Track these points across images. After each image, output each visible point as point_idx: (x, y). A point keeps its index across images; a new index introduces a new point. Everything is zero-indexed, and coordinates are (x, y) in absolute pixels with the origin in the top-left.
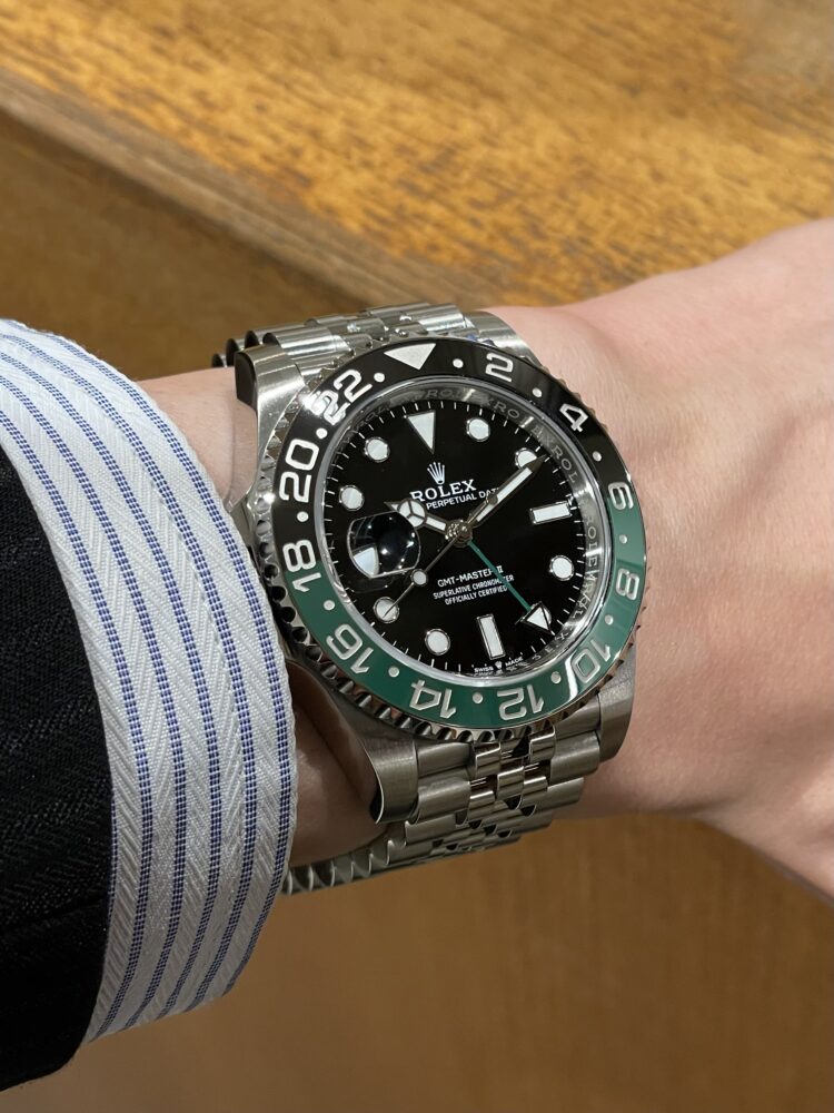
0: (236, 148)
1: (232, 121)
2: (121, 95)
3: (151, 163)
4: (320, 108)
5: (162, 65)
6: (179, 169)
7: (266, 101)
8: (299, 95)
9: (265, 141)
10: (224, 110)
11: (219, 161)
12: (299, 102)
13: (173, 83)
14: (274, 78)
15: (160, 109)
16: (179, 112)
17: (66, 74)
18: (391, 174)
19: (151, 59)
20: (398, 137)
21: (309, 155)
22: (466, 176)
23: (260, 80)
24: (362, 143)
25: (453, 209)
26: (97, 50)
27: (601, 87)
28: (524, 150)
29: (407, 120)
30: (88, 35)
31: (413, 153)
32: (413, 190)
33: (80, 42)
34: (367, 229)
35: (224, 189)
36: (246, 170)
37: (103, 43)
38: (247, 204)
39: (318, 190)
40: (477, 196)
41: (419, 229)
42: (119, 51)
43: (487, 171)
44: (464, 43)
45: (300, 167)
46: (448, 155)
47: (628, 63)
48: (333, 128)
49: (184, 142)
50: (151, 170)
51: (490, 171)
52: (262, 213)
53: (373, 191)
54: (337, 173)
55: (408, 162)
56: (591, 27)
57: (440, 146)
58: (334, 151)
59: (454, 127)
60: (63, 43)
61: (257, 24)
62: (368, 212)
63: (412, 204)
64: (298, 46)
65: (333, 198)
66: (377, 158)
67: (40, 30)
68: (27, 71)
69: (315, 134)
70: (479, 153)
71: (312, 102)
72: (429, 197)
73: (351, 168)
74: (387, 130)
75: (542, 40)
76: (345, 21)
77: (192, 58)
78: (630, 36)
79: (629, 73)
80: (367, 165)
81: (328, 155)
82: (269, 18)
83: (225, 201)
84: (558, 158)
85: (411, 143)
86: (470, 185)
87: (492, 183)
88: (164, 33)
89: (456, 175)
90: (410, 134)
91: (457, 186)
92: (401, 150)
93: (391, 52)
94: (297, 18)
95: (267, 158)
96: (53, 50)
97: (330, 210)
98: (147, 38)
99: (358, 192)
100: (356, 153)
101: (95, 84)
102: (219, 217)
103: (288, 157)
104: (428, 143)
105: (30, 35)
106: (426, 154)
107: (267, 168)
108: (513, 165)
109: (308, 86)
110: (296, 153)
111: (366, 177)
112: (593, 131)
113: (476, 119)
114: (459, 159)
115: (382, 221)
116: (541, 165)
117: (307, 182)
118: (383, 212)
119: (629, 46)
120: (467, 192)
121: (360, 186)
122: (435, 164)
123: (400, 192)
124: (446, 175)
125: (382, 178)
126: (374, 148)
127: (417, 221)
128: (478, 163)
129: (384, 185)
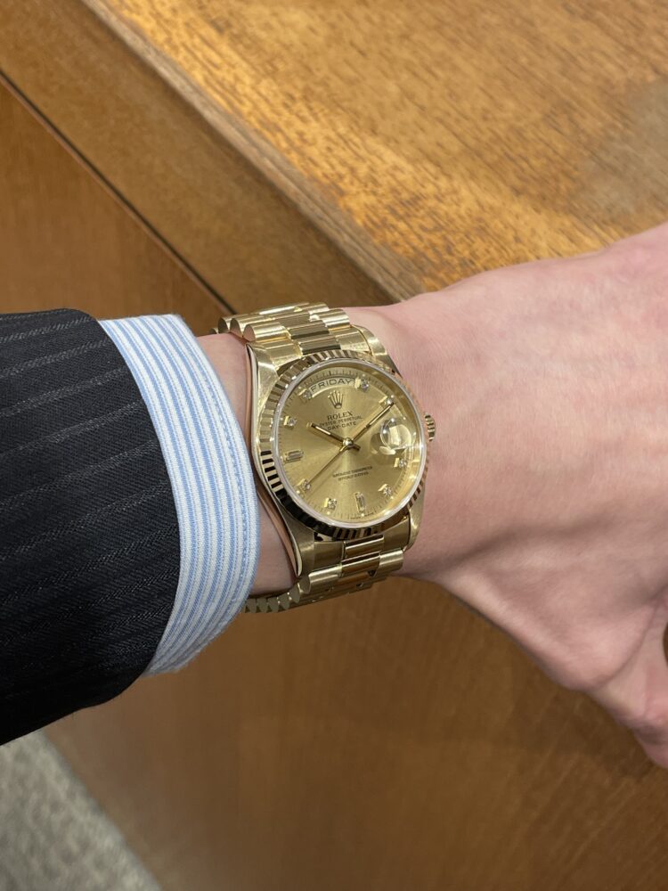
0: (312, 166)
1: (313, 152)
2: (260, 122)
3: (267, 162)
4: (359, 158)
5: (286, 113)
6: (280, 168)
7: (333, 146)
8: (351, 149)
9: (327, 166)
10: (310, 145)
11: (301, 170)
12: (349, 151)
13: (289, 124)
14: (340, 136)
15: (279, 135)
16: (288, 139)
17: (237, 104)
18: (385, 201)
19: (281, 109)
20: (394, 183)
21: (347, 180)
22: (422, 212)
23: (332, 135)
24: (375, 182)
25: (410, 226)
26: (255, 97)
28: (455, 207)
29: (401, 177)
30: (253, 88)
31: (399, 194)
32: (394, 212)
33: (248, 90)
34: (365, 225)
35: (300, 185)
36: (314, 179)
37: (260, 94)
38: (309, 196)
39: (347, 199)
40: (424, 223)
41: (391, 232)
42: (266, 100)
43: (433, 213)
44: (439, 145)
45: (341, 185)
46: (416, 200)
47: (520, 178)
48: (363, 170)
49: (286, 155)
50: (266, 165)
51: (435, 213)
52: (316, 203)
53: (373, 207)
54: (358, 193)
55: (395, 197)
56: (506, 154)
57: (413, 193)
58: (360, 181)
59: (423, 186)
60: (239, 87)
61: (339, 106)
62: (367, 216)
63: (391, 219)
64: (356, 123)
65: (353, 204)
66: (380, 191)
67: (230, 79)
68: (218, 97)
69: (353, 170)
70: (432, 203)
71: (355, 153)
72: (400, 218)
73: (365, 192)
74: (389, 178)
75: (480, 155)
76: (383, 117)
77: (301, 114)
78: (524, 165)
79: (518, 183)
80: (374, 193)
81: (356, 182)
82: (345, 104)
83: (299, 191)
84: (470, 216)
85: (399, 188)
86: (423, 218)
87: (434, 220)
88: (292, 98)
89: (417, 210)
90: (400, 183)
91: (416, 216)
92: (394, 190)
93: (402, 139)
94: (359, 108)
95: (325, 176)
96: (234, 91)
97: (349, 210)
98: (281, 97)
99: (366, 205)
100: (370, 185)
101: (250, 114)
102: (293, 198)
103: (336, 178)
104: (407, 190)
105: (224, 79)
106: (405, 196)
107: (325, 181)
108: (447, 214)
109: (355, 144)
110: (341, 177)
111: (372, 200)
112: (492, 208)
113: (435, 185)
114: (420, 203)
115: (373, 222)
116: (461, 217)
117: (342, 193)
118: (375, 219)
119: (523, 170)
120: (420, 221)
121: (368, 203)
122: (408, 202)
123: (386, 211)
124: (412, 209)
125: (380, 202)
126: (381, 186)
127: (392, 229)
128: (430, 208)
129: (380, 206)
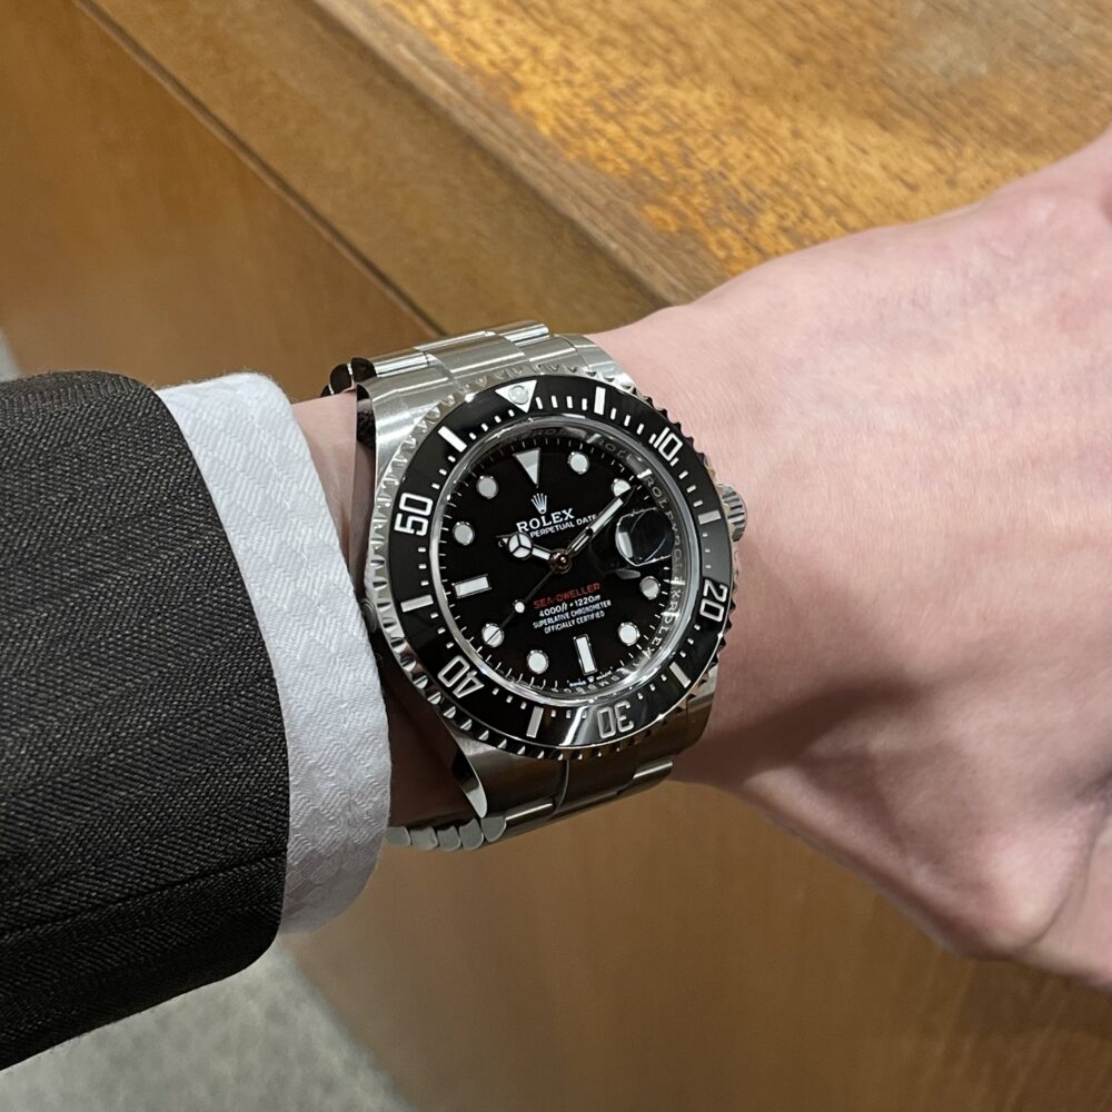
0: (471, 50)
1: (474, 29)
3: (403, 50)
4: (545, 29)
6: (422, 58)
7: (505, 17)
8: (533, 19)
9: (494, 49)
10: (472, 18)
11: (456, 58)
12: (531, 23)
15: (422, 9)
16: (435, 14)
18: (586, 94)
20: (600, 65)
21: (526, 67)
22: (644, 106)
24: (570, 65)
25: (625, 129)
27: (772, 53)
29: (611, 53)
32: (599, 110)
34: (555, 133)
35: (454, 82)
36: (473, 70)
38: (467, 97)
39: (525, 96)
40: (647, 123)
41: (595, 140)
43: (662, 105)
45: (517, 76)
46: (635, 87)
47: (802, 38)
48: (551, 49)
49: (433, 39)
50: (401, 55)
51: (666, 105)
53: (567, 104)
54: (544, 85)
55: (602, 86)
56: (780, 3)
57: (631, 78)
58: (546, 66)
62: (558, 119)
63: (596, 121)
65: (535, 104)
66: (579, 78)
69: (535, 51)
70: (660, 90)
71: (541, 25)
72: (611, 117)
73: (555, 83)
75: (737, 8)
78: (810, 17)
79: (798, 47)
80: (569, 83)
81: (540, 69)
83: (450, 90)
84: (721, 104)
85: (609, 72)
86: (645, 114)
87: (664, 116)
89: (637, 103)
90: (610, 65)
91: (634, 113)
92: (599, 76)
95: (493, 63)
97: (530, 113)
99: (556, 103)
100: (563, 72)
102: (443, 103)
103: (509, 65)
104: (622, 74)
106: (618, 83)
107: (492, 71)
108: (684, 104)
110: (517, 63)
111: (565, 92)
114: (642, 91)
115: (567, 128)
116: (706, 108)
117: (518, 88)
118: (570, 122)
119: (806, 24)
120: (641, 119)
121: (559, 99)
122: (621, 91)
123: (589, 109)
124: (629, 102)
125: (577, 95)
126: (578, 70)
127: (596, 135)
128: (657, 98)
129: (576, 101)
